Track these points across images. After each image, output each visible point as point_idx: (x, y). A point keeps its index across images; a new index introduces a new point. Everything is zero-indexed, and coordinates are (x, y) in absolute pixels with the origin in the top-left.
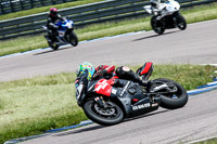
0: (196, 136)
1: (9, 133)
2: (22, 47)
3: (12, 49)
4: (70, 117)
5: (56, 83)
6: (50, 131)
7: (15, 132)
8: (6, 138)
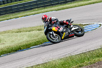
0: (76, 52)
1: (3, 52)
2: (8, 18)
3: (4, 19)
4: (27, 45)
6: (19, 51)
7: (5, 51)
8: (2, 54)
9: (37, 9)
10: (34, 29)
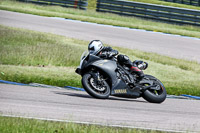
9: (192, 27)
10: (174, 62)
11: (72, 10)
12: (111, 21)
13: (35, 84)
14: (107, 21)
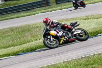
5: (89, 19)
11: (44, 8)
12: (65, 7)
13: (38, 50)
14: (63, 7)
